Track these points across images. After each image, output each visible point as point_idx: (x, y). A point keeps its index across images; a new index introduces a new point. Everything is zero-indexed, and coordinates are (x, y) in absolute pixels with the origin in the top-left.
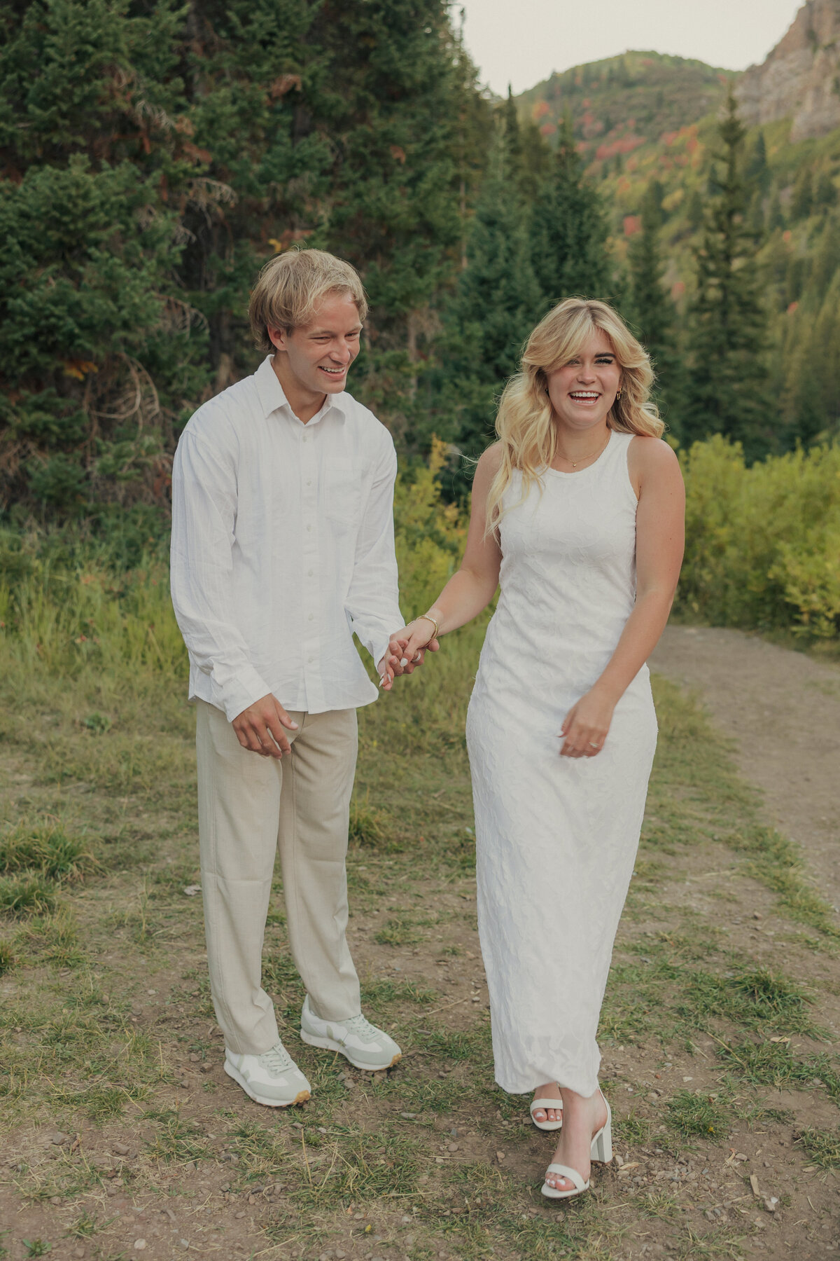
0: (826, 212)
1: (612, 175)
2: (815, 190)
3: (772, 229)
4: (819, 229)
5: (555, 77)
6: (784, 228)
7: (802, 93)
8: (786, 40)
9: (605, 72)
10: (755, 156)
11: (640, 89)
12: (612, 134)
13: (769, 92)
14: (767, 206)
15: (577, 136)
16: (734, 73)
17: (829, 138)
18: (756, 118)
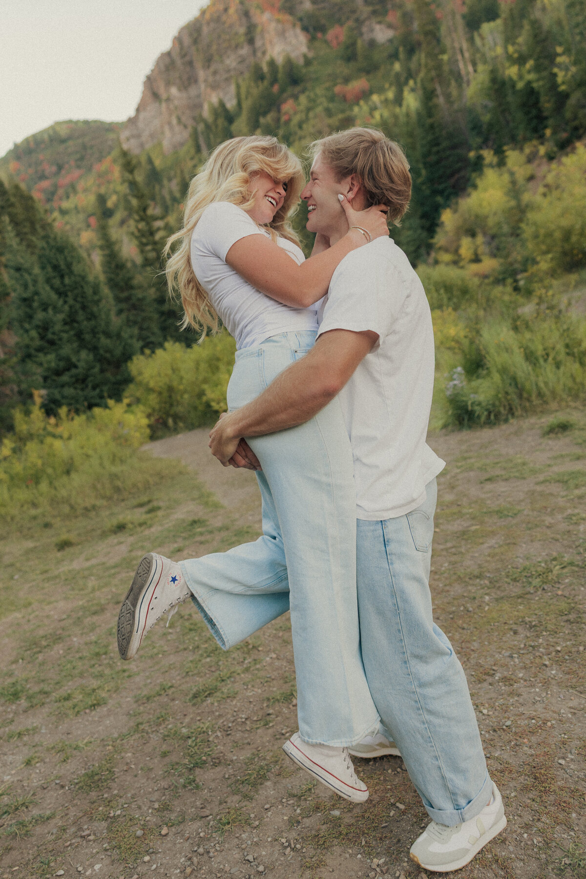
1: (72, 195)
5: (16, 146)
6: (179, 203)
7: (162, 127)
8: (142, 100)
9: (46, 136)
10: (149, 167)
11: (70, 143)
12: (63, 172)
13: (143, 130)
14: (165, 193)
15: (43, 177)
16: (122, 123)
17: (185, 148)
18: (142, 145)
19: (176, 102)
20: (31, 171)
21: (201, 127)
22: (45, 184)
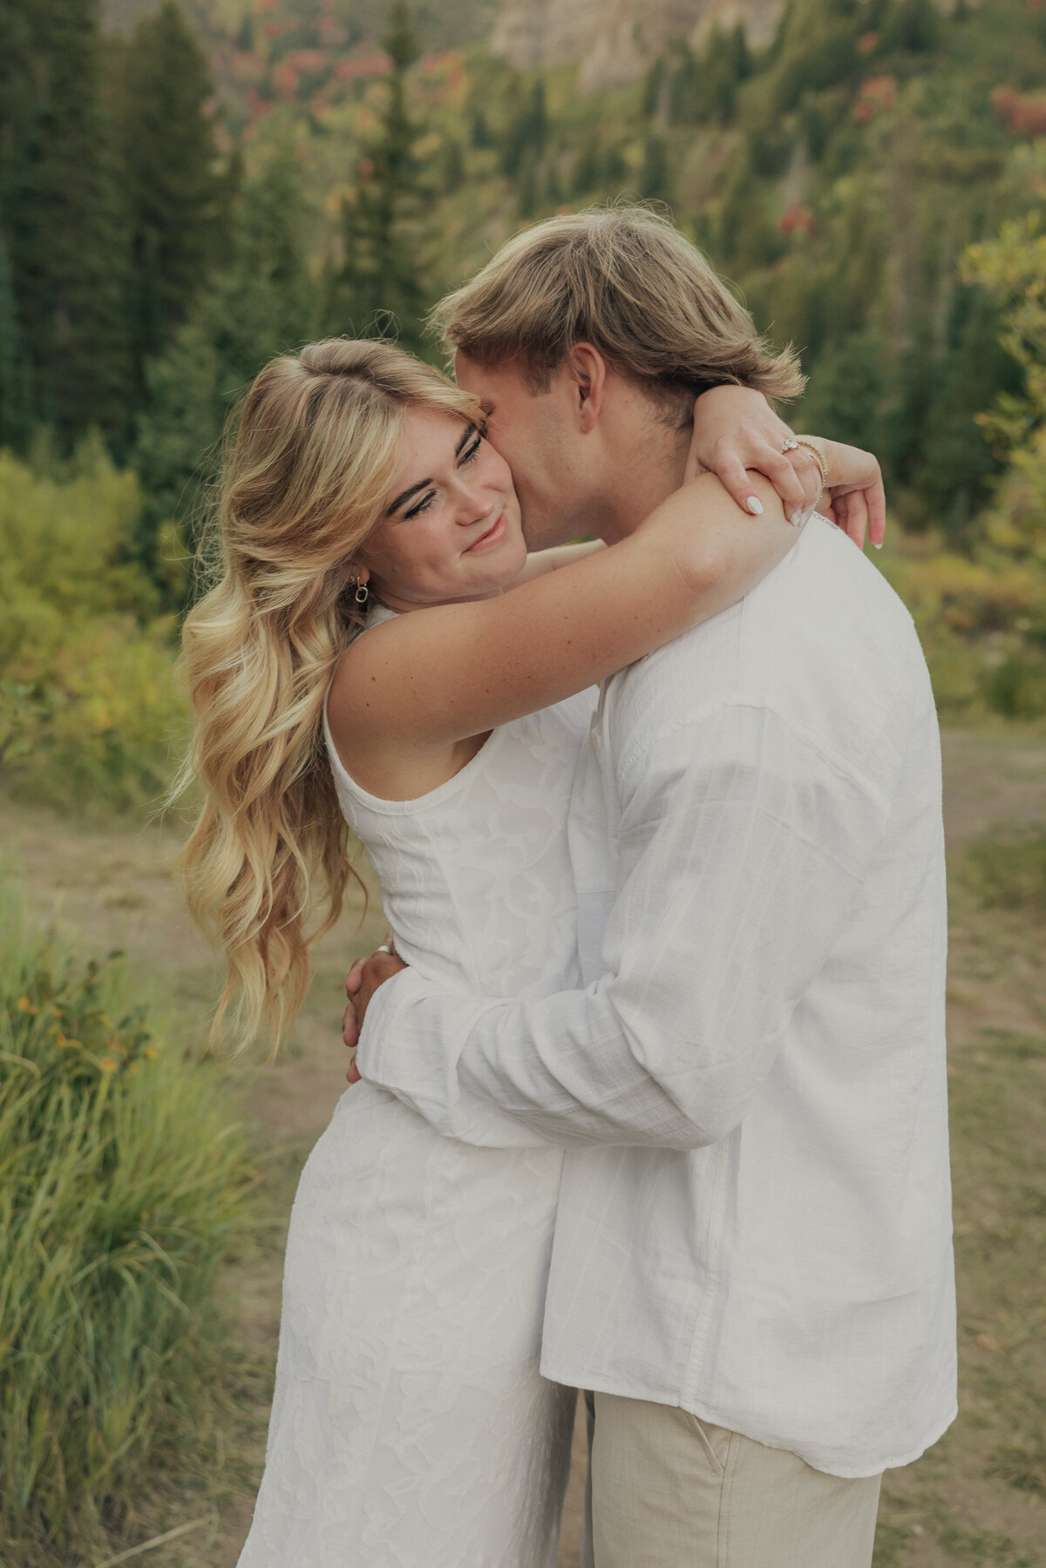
1: (349, 102)
2: (601, 158)
3: (546, 200)
7: (594, 35)
10: (531, 105)
12: (356, 49)
13: (552, 28)
14: (542, 173)
15: (311, 41)
17: (622, 96)
18: (538, 55)
20: (294, 21)
21: (675, 65)
22: (311, 60)
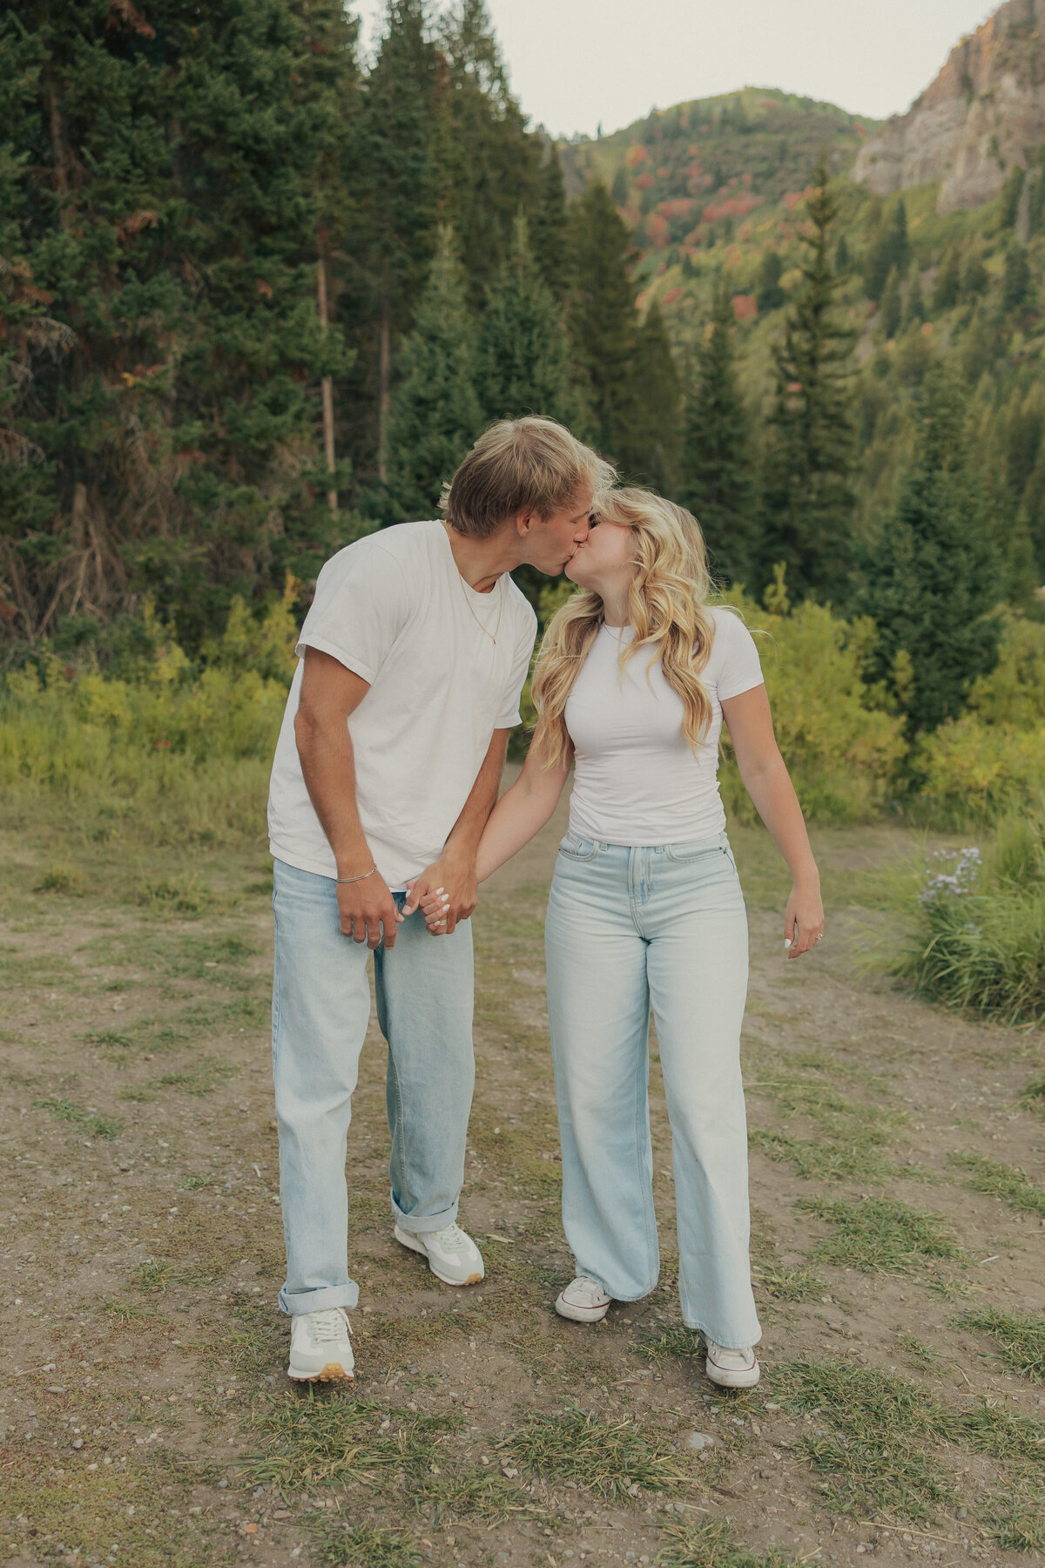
0: (974, 302)
1: (719, 243)
2: (963, 273)
3: (910, 320)
4: (965, 322)
5: (654, 115)
6: (924, 320)
7: (953, 153)
8: (936, 85)
9: (717, 112)
10: (893, 228)
11: (759, 137)
12: (723, 191)
13: (913, 150)
14: (904, 290)
15: (681, 190)
16: (876, 123)
17: (983, 210)
18: (896, 180)
19: (1004, 108)
20: (663, 172)
21: (1034, 175)
22: (680, 206)
